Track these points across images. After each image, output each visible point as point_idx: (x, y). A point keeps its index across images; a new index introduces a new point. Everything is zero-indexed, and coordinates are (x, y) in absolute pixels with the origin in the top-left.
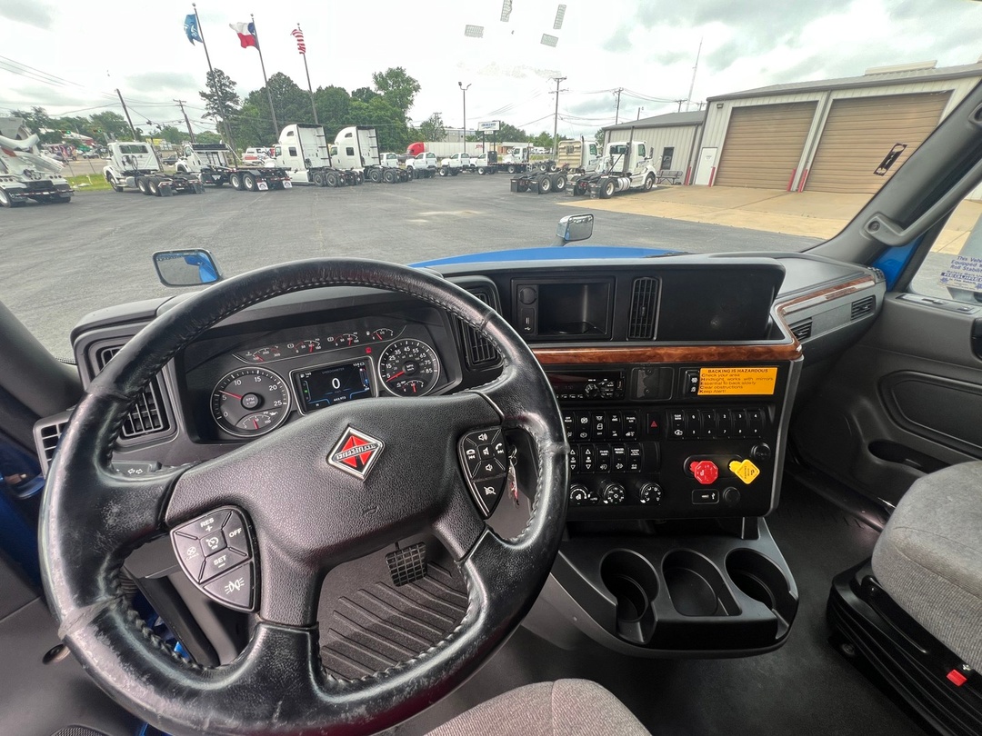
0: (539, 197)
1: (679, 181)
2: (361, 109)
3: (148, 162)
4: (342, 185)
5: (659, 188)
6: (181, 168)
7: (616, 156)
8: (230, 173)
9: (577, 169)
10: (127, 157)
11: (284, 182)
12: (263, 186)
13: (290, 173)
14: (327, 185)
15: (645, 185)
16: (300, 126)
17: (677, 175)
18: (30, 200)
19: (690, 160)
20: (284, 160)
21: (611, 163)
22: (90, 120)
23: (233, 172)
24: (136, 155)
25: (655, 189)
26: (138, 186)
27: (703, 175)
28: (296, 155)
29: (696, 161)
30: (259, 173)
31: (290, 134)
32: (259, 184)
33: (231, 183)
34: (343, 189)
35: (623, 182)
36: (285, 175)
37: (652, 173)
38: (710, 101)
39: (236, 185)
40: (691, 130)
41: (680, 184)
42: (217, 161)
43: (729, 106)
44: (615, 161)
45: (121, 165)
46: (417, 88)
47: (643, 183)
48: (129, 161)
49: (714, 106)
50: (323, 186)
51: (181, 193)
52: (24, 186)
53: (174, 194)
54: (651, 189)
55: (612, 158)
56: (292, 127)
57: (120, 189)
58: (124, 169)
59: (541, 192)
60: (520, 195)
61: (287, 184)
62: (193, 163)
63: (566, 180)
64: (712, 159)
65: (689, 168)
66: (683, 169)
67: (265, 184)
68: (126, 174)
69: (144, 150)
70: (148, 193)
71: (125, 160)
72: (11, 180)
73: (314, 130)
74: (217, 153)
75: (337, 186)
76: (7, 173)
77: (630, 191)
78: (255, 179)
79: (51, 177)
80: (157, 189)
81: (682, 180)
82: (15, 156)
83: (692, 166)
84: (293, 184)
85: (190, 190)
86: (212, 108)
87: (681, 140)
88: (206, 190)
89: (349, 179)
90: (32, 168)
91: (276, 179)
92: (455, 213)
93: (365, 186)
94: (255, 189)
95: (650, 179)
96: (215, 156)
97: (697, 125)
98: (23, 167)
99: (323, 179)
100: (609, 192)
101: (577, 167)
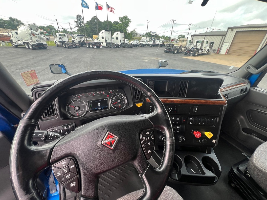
0: (174, 55)
1: (215, 52)
2: (115, 27)
3: (65, 39)
4: (115, 48)
6: (73, 41)
7: (198, 44)
8: (86, 43)
9: (184, 47)
10: (61, 37)
11: (100, 46)
12: (95, 47)
13: (102, 44)
14: (111, 48)
15: (206, 53)
16: (106, 31)
17: (214, 50)
18: (37, 48)
19: (219, 46)
20: (100, 40)
21: (196, 46)
22: (46, 27)
23: (87, 43)
24: (63, 37)
26: (63, 45)
27: (224, 51)
28: (103, 39)
29: (221, 46)
30: (94, 44)
31: (102, 33)
32: (94, 46)
33: (86, 46)
34: (115, 49)
35: (200, 51)
36: (101, 44)
37: (208, 49)
38: (229, 28)
39: (88, 47)
40: (221, 37)
41: (215, 53)
42: (82, 40)
43: (235, 30)
44: (197, 45)
45: (59, 39)
46: (130, 22)
47: (206, 52)
48: (61, 38)
49: (230, 30)
50: (110, 48)
51: (73, 48)
52: (36, 44)
53: (72, 48)
55: (197, 44)
56: (103, 31)
57: (58, 46)
58: (59, 40)
59: (174, 53)
60: (168, 54)
61: (101, 47)
62: (76, 40)
63: (181, 50)
64: (227, 47)
65: (219, 48)
66: (217, 49)
67: (95, 46)
68: (60, 42)
69: (65, 36)
70: (66, 47)
71: (60, 38)
72: (33, 42)
73: (109, 32)
74: (83, 37)
75: (114, 48)
76: (32, 40)
77: (202, 55)
78: (93, 45)
79: (43, 42)
80: (68, 46)
81: (216, 52)
82: (35, 36)
83: (220, 48)
84: (102, 47)
85: (76, 47)
86: (77, 25)
87: (217, 40)
88: (80, 47)
89: (117, 46)
90: (39, 39)
91: (98, 45)
92: (153, 58)
93: (121, 48)
94: (93, 48)
95: (208, 51)
96: (82, 38)
97: (223, 35)
98: (37, 39)
99: (110, 46)
100: (196, 55)
101: (184, 46)
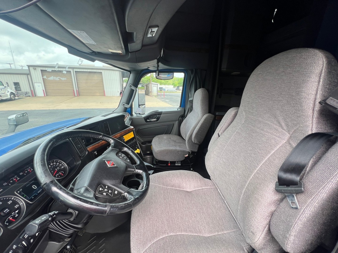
5: (19, 99)
25: (17, 99)
54: (15, 99)
